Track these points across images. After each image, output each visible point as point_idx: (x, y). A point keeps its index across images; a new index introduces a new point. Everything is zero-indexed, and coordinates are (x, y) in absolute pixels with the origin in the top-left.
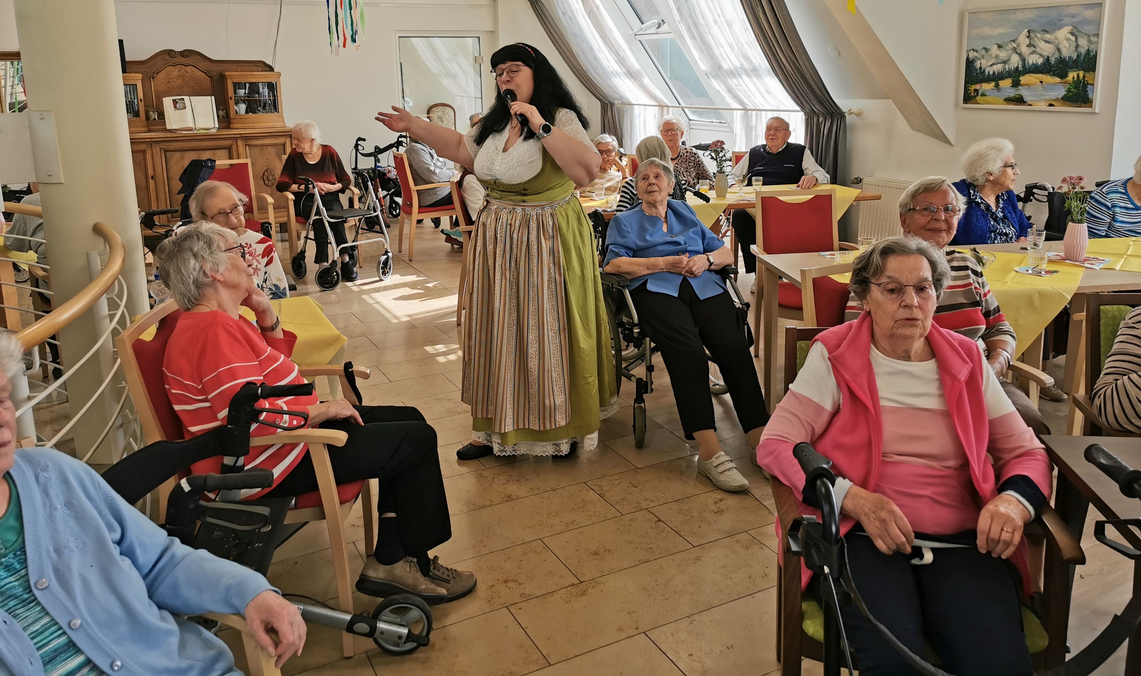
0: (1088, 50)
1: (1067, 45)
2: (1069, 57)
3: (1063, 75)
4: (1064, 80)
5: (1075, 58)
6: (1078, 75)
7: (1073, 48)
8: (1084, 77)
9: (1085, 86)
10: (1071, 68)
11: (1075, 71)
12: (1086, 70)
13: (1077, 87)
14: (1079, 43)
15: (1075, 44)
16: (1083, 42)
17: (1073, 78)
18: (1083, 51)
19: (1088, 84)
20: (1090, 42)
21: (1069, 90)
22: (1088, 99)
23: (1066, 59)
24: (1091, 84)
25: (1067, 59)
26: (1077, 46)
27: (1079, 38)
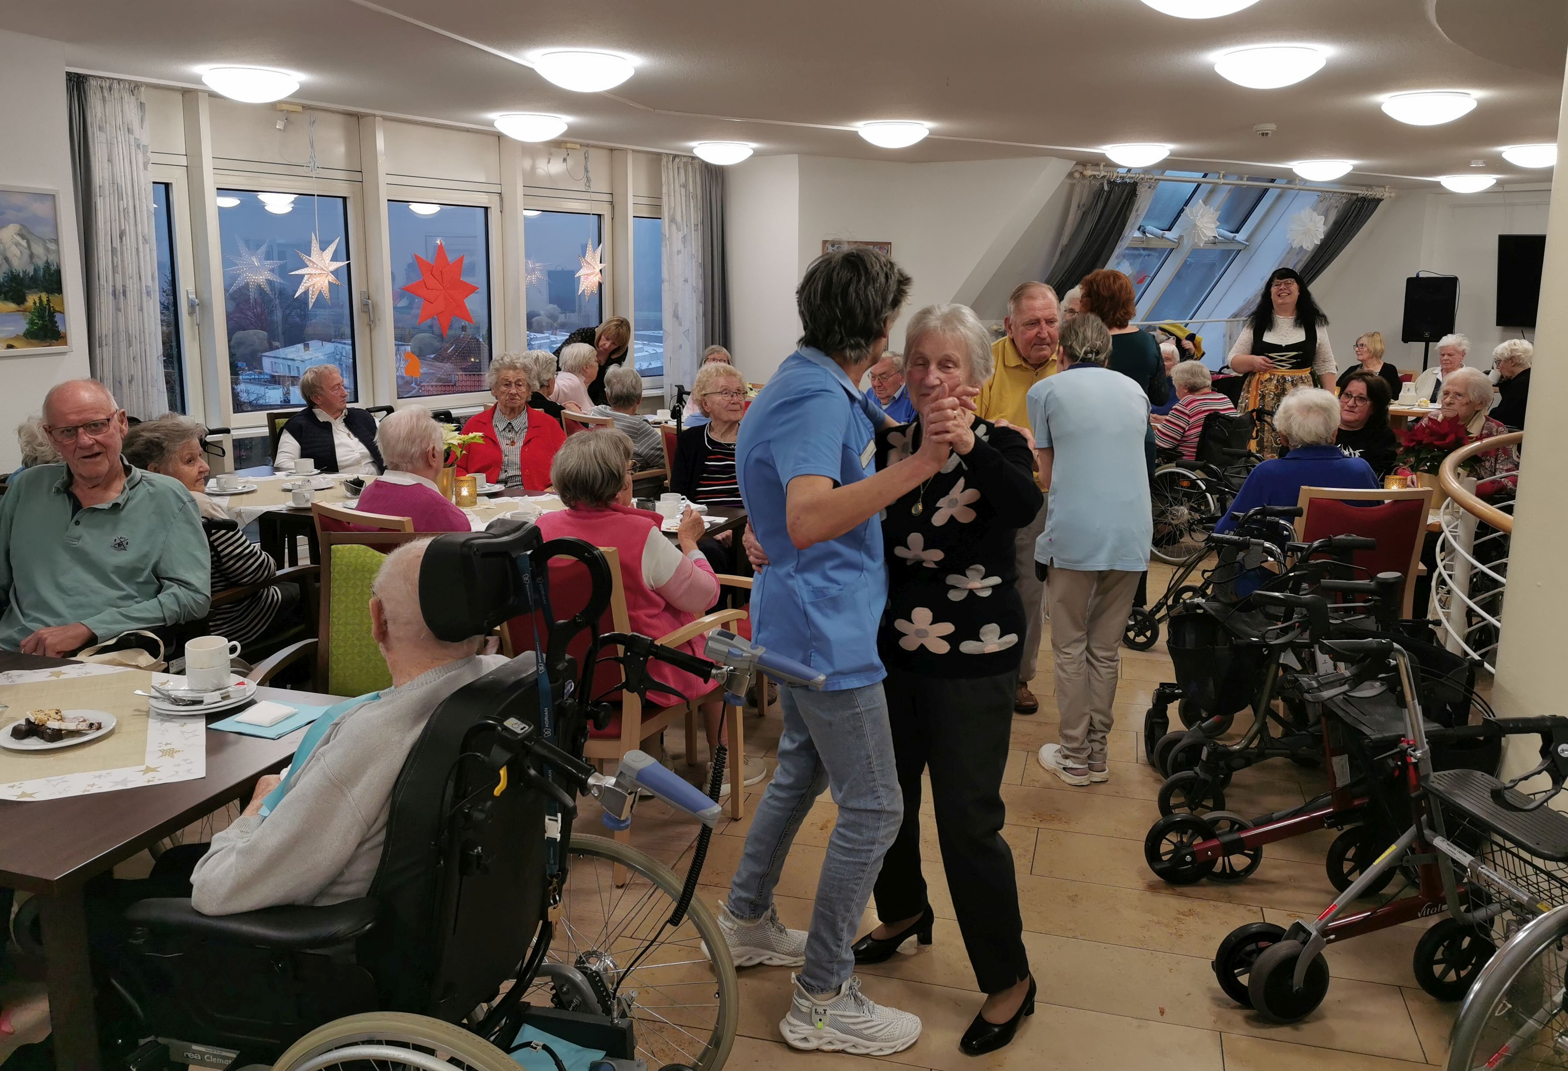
0: (47, 262)
1: (18, 253)
2: (24, 272)
3: (20, 300)
4: (22, 307)
5: (32, 273)
6: (40, 298)
7: (26, 257)
8: (48, 301)
9: (52, 315)
10: (29, 288)
11: (35, 293)
12: (50, 291)
13: (41, 317)
14: (35, 252)
15: (27, 252)
16: (38, 250)
17: (35, 303)
18: (41, 263)
19: (55, 311)
20: (47, 250)
21: (32, 323)
22: (58, 333)
23: (19, 275)
24: (60, 312)
25: (21, 275)
26: (32, 256)
27: (32, 244)
